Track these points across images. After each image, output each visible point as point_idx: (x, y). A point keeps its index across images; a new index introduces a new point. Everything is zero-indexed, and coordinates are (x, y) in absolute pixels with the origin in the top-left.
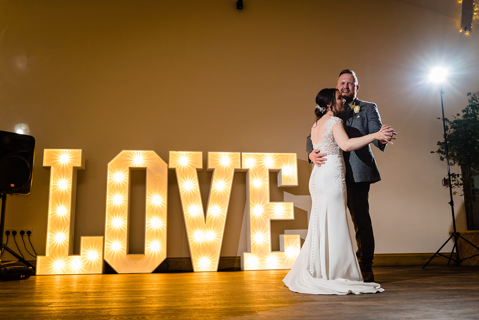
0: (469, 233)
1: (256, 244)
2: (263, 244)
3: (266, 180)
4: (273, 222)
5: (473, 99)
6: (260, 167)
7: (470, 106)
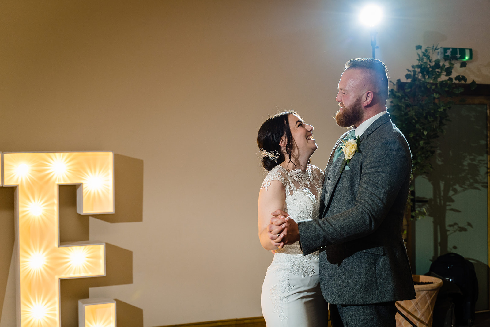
0: (425, 289)
1: (32, 322)
2: (46, 322)
3: (53, 204)
4: (64, 283)
5: (424, 55)
6: (41, 178)
7: (419, 66)
